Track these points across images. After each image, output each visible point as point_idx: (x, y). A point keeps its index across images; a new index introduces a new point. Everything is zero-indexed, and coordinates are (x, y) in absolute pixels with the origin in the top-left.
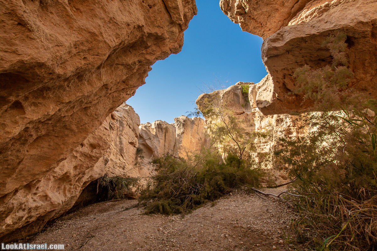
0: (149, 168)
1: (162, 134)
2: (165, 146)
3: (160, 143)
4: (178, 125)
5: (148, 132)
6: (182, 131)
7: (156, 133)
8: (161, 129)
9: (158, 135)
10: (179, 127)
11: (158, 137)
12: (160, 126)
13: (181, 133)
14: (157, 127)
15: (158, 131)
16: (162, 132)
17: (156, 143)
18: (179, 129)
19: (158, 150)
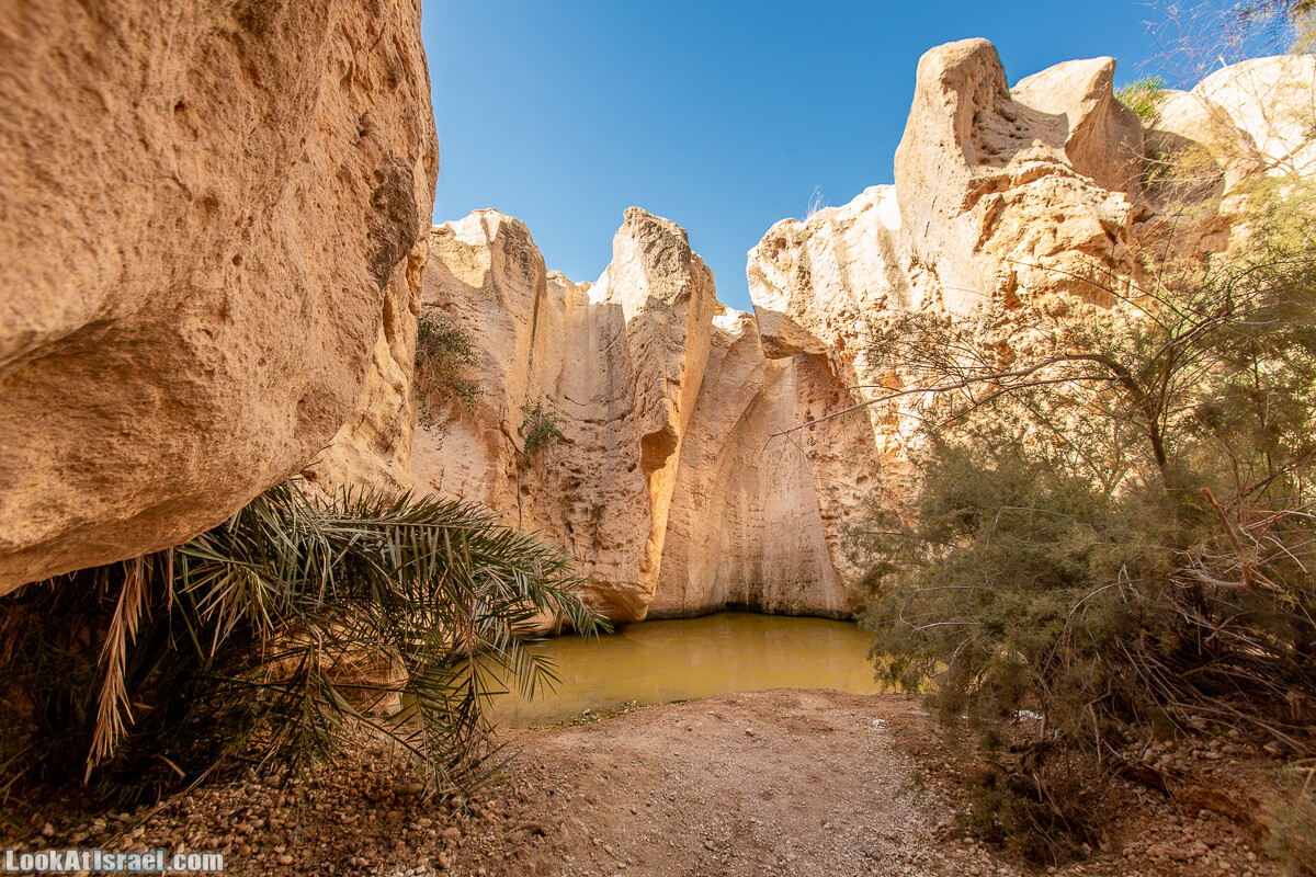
2: (530, 363)
3: (514, 337)
6: (680, 288)
7: (490, 274)
8: (525, 260)
9: (505, 293)
10: (658, 261)
11: (500, 305)
12: (516, 241)
13: (674, 297)
14: (501, 244)
15: (503, 267)
16: (527, 282)
17: (488, 334)
18: (663, 272)
19: (502, 375)
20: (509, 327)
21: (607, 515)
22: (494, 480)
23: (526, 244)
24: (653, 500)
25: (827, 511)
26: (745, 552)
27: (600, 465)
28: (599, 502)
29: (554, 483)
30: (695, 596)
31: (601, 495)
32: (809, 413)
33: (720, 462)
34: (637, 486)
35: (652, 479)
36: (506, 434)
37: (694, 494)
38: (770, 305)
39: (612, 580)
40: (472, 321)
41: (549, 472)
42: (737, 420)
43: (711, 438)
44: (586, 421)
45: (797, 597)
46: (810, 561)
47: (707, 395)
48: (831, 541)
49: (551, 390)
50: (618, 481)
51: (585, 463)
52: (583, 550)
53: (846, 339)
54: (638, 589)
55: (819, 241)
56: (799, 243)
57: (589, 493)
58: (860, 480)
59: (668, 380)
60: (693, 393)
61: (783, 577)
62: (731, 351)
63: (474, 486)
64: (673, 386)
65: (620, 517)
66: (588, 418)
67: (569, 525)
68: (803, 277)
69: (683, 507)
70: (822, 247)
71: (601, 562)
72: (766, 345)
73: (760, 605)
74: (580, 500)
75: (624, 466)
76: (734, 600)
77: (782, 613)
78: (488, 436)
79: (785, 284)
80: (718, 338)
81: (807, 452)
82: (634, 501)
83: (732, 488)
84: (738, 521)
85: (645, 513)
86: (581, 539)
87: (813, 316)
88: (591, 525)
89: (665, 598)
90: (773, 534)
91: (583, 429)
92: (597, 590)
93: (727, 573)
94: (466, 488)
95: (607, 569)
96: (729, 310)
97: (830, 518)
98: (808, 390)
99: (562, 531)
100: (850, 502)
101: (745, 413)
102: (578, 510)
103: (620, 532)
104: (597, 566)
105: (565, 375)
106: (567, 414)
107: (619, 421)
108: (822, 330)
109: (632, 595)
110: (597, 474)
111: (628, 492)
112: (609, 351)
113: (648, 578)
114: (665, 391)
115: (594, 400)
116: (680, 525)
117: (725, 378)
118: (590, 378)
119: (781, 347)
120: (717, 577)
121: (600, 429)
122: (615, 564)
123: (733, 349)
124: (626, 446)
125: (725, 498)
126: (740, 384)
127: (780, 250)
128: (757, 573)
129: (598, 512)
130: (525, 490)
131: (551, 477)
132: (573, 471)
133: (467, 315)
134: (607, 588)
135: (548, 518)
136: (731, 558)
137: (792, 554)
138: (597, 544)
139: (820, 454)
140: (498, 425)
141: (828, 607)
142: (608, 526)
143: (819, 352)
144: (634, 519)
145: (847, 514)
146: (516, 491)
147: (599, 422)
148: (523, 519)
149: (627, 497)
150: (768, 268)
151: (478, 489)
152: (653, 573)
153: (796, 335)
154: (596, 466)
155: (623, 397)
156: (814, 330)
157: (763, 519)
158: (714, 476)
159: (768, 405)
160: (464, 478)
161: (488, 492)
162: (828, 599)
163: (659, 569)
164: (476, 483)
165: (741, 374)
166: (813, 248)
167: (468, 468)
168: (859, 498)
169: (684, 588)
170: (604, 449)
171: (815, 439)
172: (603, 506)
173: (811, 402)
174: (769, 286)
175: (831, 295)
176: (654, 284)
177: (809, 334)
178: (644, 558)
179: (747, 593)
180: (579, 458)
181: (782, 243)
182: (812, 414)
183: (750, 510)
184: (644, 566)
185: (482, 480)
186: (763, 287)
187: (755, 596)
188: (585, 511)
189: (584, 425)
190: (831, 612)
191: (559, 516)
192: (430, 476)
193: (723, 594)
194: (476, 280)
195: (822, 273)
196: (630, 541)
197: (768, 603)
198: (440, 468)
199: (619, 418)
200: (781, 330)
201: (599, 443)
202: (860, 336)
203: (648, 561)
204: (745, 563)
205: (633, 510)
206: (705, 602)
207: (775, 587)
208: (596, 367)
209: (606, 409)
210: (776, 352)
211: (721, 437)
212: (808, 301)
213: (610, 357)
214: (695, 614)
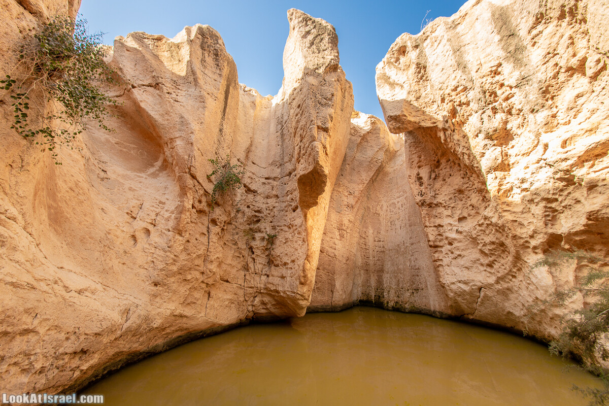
0: (135, 211)
1: (216, 77)
2: (221, 130)
3: (204, 107)
4: (310, 37)
5: (148, 56)
6: (329, 60)
7: (190, 63)
8: (217, 55)
9: (201, 77)
10: (312, 44)
11: (196, 85)
12: (210, 41)
13: (324, 66)
14: (198, 42)
15: (200, 59)
16: (218, 72)
17: (184, 104)
18: (316, 51)
19: (192, 133)
20: (202, 100)
21: (277, 242)
22: (181, 213)
23: (218, 43)
24: (309, 231)
25: (434, 242)
26: (372, 268)
27: (274, 207)
28: (273, 233)
29: (241, 219)
30: (340, 297)
31: (274, 228)
32: (418, 175)
33: (356, 209)
34: (298, 221)
35: (308, 216)
36: (194, 177)
37: (339, 229)
38: (393, 98)
39: (280, 289)
40: (174, 95)
41: (238, 211)
42: (367, 182)
43: (350, 194)
44: (266, 179)
45: (408, 299)
46: (418, 276)
47: (347, 166)
48: (438, 263)
49: (242, 156)
50: (286, 218)
51: (264, 206)
52: (260, 266)
53: (458, 108)
54: (298, 296)
55: (434, 40)
56: (417, 47)
57: (266, 227)
58: (461, 219)
59: (318, 127)
60: (339, 161)
61: (398, 285)
62: (362, 139)
63: (166, 216)
64: (322, 133)
65: (287, 244)
66: (267, 176)
67: (251, 248)
68: (419, 72)
69: (332, 238)
70: (436, 44)
71: (273, 276)
72: (391, 123)
73: (382, 303)
74: (260, 231)
75: (290, 208)
76: (365, 298)
77: (398, 310)
78: (180, 179)
79: (405, 79)
80: (355, 130)
81: (418, 201)
82: (296, 232)
83: (363, 227)
84: (367, 247)
85: (304, 241)
86: (260, 259)
87: (427, 100)
88: (267, 249)
89: (320, 298)
90: (391, 257)
91: (264, 183)
92: (270, 295)
93: (360, 281)
94: (158, 218)
95: (277, 280)
96: (362, 115)
97: (436, 247)
98: (417, 160)
99: (246, 253)
100: (453, 235)
101: (372, 178)
102: (257, 238)
103: (286, 254)
104: (271, 278)
105: (253, 148)
106: (253, 174)
107: (288, 177)
108: (433, 109)
109: (294, 300)
110: (272, 214)
111: (293, 226)
112: (282, 132)
113: (305, 289)
114: (316, 135)
115: (272, 164)
116: (330, 250)
117: (359, 156)
118: (269, 150)
119: (403, 123)
120: (354, 284)
121: (275, 183)
122: (283, 277)
123: (364, 138)
124: (291, 194)
125: (359, 233)
126: (369, 160)
127: (401, 57)
128: (380, 282)
129: (271, 240)
130: (214, 222)
131: (240, 215)
132: (255, 211)
133: (170, 91)
134: (277, 294)
135: (236, 244)
136: (362, 272)
137: (404, 270)
138: (271, 262)
139: (428, 201)
140: (187, 170)
141: (432, 309)
142: (279, 250)
143: (432, 125)
144: (296, 246)
145: (450, 244)
146: (206, 223)
147: (275, 179)
148: (211, 244)
149: (292, 230)
150: (392, 73)
151: (168, 220)
152: (309, 285)
153: (414, 113)
154: (271, 208)
155: (290, 161)
156: (427, 110)
157: (383, 247)
158: (352, 218)
159: (386, 174)
160: (158, 211)
161: (175, 222)
162: (432, 303)
163: (314, 282)
164: (167, 215)
165: (370, 153)
166: (429, 46)
167: (164, 203)
168: (461, 233)
169: (332, 292)
170: (277, 196)
171: (423, 191)
172: (275, 236)
173: (419, 167)
174: (392, 85)
175: (445, 77)
176: (309, 59)
177: (424, 112)
178: (302, 274)
179: (373, 294)
180: (260, 202)
181: (403, 51)
182: (421, 175)
183: (375, 241)
184: (302, 280)
185: (172, 212)
186: (387, 87)
187: (379, 297)
188: (263, 239)
189: (264, 181)
190: (434, 312)
191: (244, 242)
192: (128, 208)
193: (357, 295)
194: (181, 70)
195: (437, 62)
196: (293, 261)
197: (388, 303)
198: (139, 203)
199: (288, 175)
200: (404, 110)
201: (274, 192)
202: (471, 104)
203: (305, 276)
204: (372, 275)
205: (295, 239)
206: (347, 301)
207: (392, 292)
208: (274, 143)
209: (279, 170)
210: (399, 128)
211: (357, 193)
212: (423, 90)
213: (282, 135)
214: (339, 309)
